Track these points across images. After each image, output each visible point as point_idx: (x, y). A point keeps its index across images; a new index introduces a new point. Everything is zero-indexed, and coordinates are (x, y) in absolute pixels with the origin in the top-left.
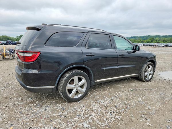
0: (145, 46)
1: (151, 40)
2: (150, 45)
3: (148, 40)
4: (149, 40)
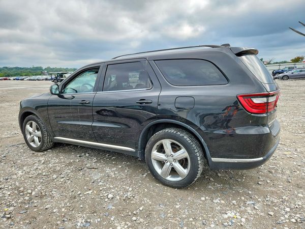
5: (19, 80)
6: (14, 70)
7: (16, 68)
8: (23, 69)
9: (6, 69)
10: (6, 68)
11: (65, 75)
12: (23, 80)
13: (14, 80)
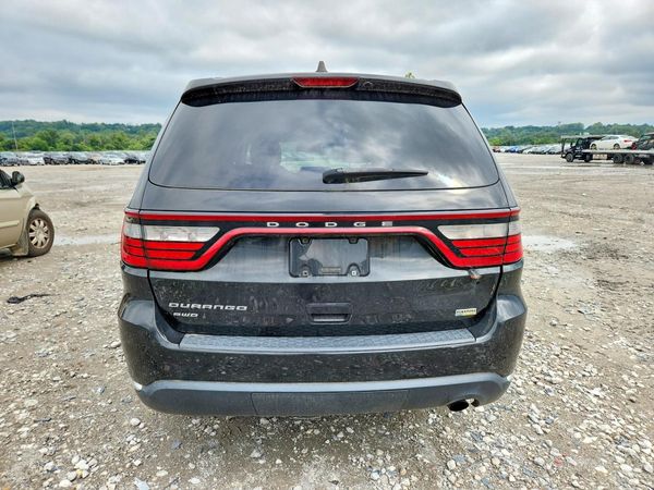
0: (55, 164)
1: (48, 140)
2: (71, 161)
3: (35, 139)
4: (39, 139)
5: (514, 152)
6: (524, 132)
7: (527, 128)
8: (541, 129)
9: (509, 131)
10: (511, 128)
11: (596, 142)
12: (521, 152)
13: (507, 151)
